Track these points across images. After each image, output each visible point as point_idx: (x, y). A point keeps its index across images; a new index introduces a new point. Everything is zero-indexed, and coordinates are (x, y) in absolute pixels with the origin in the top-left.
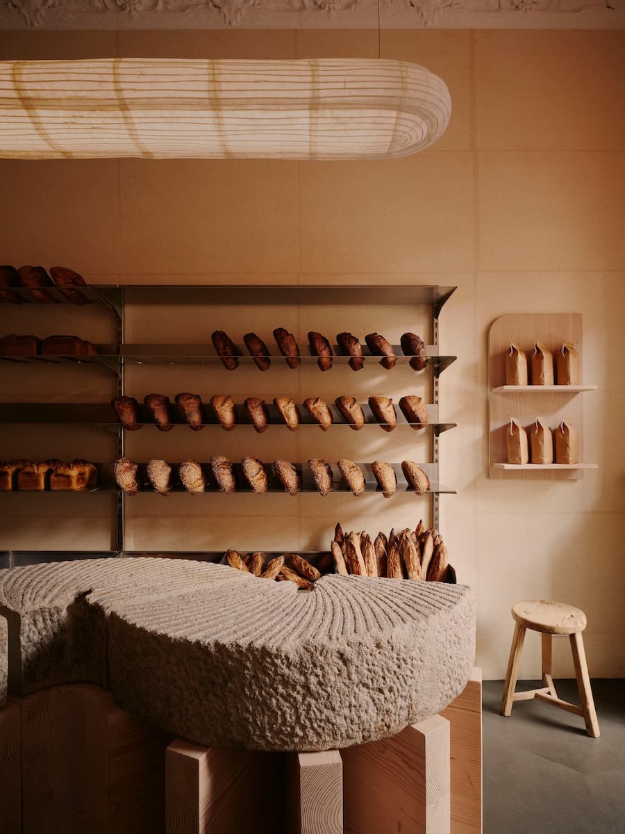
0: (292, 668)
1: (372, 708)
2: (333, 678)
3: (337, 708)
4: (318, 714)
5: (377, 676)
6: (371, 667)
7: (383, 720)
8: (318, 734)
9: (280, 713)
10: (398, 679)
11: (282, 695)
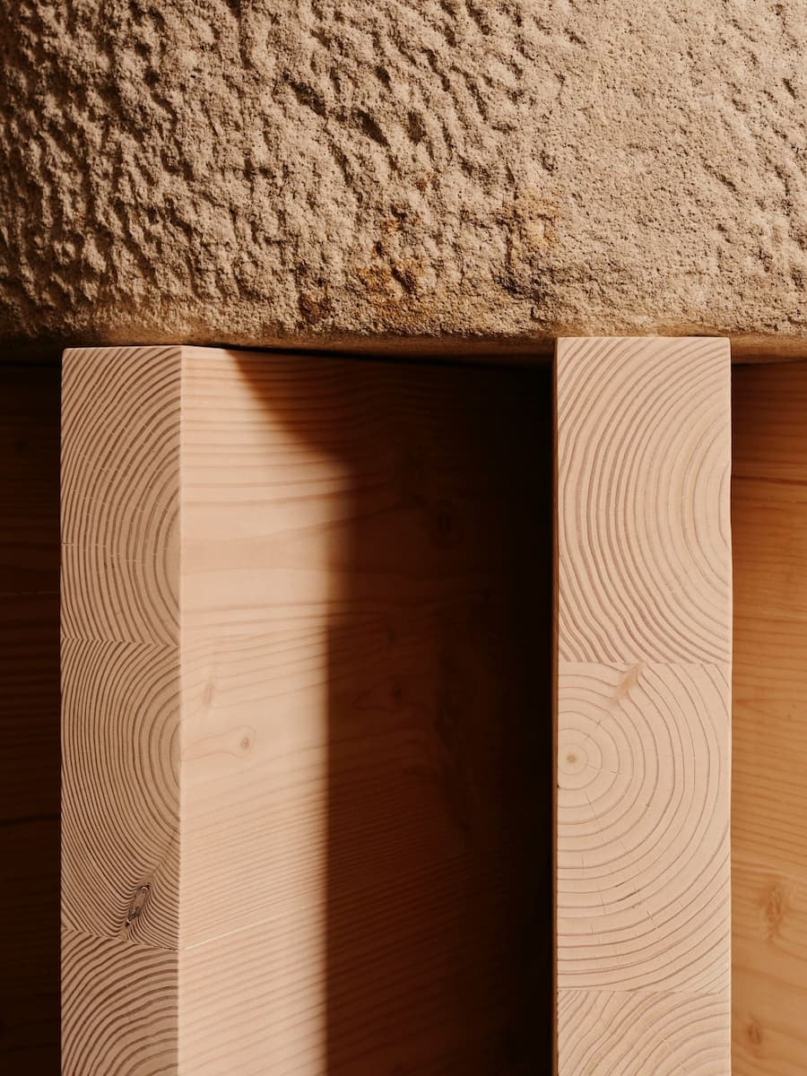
0: (81, 31)
1: (331, 185)
2: (190, 58)
3: (200, 169)
4: (142, 186)
5: (350, 62)
6: (329, 24)
7: (379, 249)
8: (146, 267)
9: (47, 191)
10: (446, 86)
11: (53, 128)
